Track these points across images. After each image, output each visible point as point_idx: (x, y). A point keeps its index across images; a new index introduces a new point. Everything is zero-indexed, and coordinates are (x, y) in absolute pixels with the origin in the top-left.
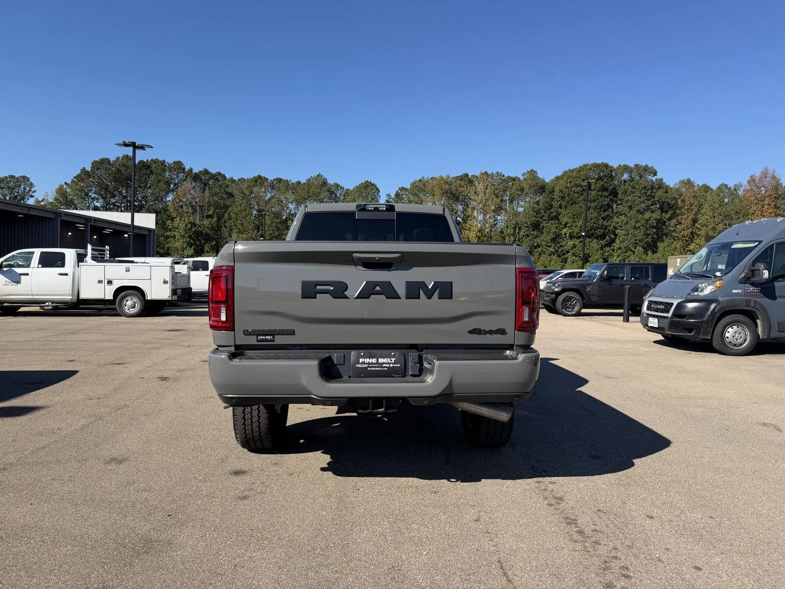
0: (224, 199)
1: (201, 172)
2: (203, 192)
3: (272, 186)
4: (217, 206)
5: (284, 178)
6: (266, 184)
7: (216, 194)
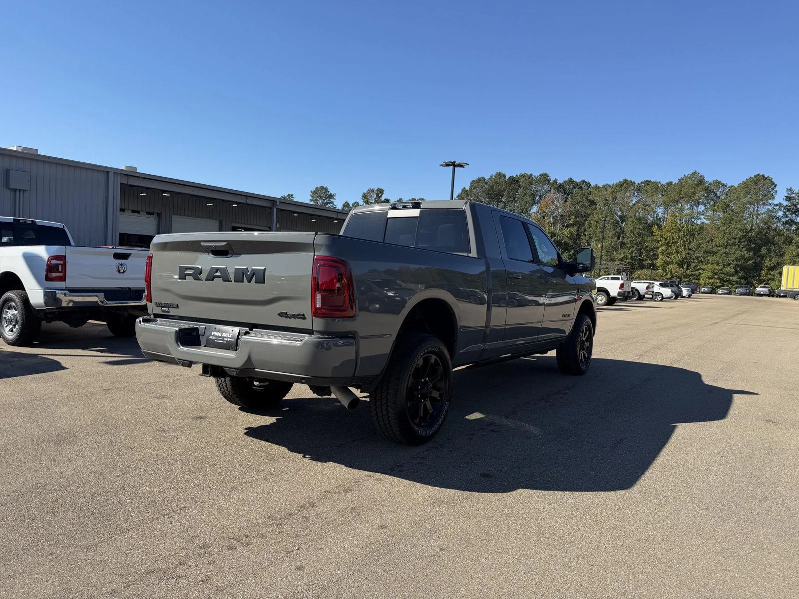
0: (586, 207)
1: (565, 182)
2: (566, 201)
3: (639, 190)
4: (578, 214)
5: (653, 180)
6: (632, 188)
7: (578, 202)
